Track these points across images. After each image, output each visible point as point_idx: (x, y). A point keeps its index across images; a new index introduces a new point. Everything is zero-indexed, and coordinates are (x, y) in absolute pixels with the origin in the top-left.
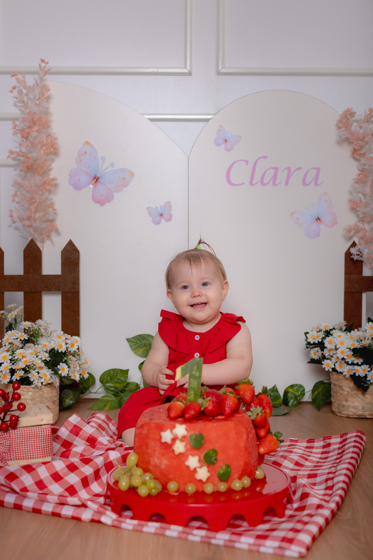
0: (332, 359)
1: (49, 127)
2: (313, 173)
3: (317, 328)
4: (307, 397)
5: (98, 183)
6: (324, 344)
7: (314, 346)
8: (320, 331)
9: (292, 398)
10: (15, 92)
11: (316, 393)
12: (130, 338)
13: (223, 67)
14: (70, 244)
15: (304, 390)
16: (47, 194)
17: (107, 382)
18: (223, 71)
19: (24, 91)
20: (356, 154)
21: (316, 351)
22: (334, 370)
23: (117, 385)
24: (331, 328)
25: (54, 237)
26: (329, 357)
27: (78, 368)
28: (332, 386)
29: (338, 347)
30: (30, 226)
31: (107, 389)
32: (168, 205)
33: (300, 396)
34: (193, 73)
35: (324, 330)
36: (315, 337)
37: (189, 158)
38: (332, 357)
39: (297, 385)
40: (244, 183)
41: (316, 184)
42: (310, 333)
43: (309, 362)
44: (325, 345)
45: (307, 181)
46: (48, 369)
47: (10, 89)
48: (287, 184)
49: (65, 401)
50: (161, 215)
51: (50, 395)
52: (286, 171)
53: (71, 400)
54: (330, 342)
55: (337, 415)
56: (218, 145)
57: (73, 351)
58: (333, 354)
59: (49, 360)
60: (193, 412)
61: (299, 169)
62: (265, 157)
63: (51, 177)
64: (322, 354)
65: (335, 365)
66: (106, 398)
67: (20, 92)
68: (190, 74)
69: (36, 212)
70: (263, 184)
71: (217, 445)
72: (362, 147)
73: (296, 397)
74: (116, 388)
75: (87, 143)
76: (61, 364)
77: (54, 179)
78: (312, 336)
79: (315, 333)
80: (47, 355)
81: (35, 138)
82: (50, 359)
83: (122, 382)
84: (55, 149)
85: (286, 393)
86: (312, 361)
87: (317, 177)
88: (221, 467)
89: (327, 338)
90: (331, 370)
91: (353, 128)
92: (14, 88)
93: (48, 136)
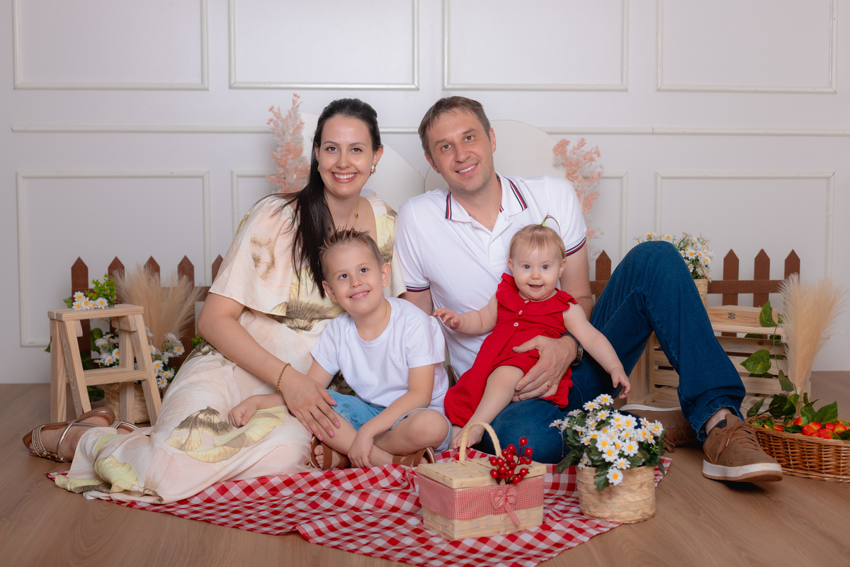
1: (302, 153)
10: (272, 123)
13: (448, 84)
18: (449, 87)
19: (281, 124)
20: (570, 176)
34: (420, 88)
37: (425, 179)
47: (268, 121)
67: (277, 125)
68: (417, 89)
72: (575, 171)
81: (291, 165)
91: (568, 154)
92: (272, 120)
93: (301, 162)
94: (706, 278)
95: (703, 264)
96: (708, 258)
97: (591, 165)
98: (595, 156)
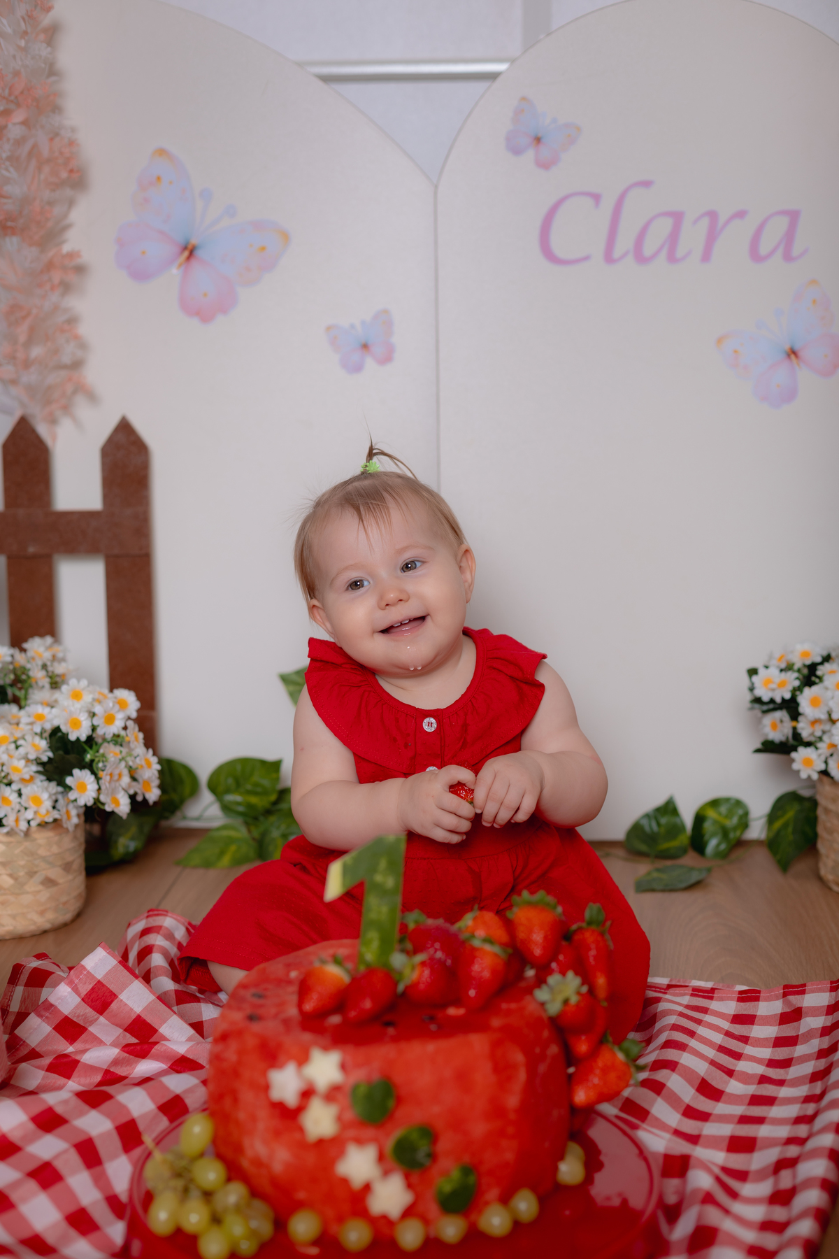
0: (820, 745)
1: (57, 109)
2: (778, 227)
3: (780, 659)
4: (757, 830)
5: (193, 262)
6: (797, 704)
7: (771, 706)
8: (789, 668)
9: (713, 835)
11: (778, 825)
12: (289, 675)
14: (125, 428)
15: (746, 814)
16: (54, 297)
17: (228, 791)
21: (778, 722)
22: (825, 773)
23: (254, 800)
24: (819, 659)
25: (82, 409)
26: (812, 739)
27: (126, 780)
28: (820, 812)
29: (835, 716)
30: (14, 382)
31: (226, 808)
32: (384, 320)
33: (735, 829)
35: (798, 665)
36: (773, 686)
37: (436, 187)
38: (820, 739)
39: (727, 800)
40: (587, 258)
41: (788, 257)
42: (762, 671)
43: (758, 751)
44: (801, 710)
45: (764, 249)
46: (46, 783)
48: (706, 256)
49: (116, 842)
50: (365, 346)
51: (55, 849)
52: (705, 222)
53: (132, 839)
54: (815, 702)
55: (830, 889)
56: (517, 151)
57: (111, 735)
58: (824, 732)
59: (49, 758)
60: (368, 1004)
61: (741, 214)
62: (647, 184)
63: (66, 248)
64: (794, 729)
65: (826, 762)
66: (225, 833)
69: (29, 342)
70: (641, 258)
71: (436, 1109)
73: (725, 832)
74: (250, 806)
75: (161, 152)
76: (76, 772)
77: (71, 255)
78: (768, 682)
79: (774, 672)
80: (43, 744)
81: (19, 142)
82: (50, 754)
83: (265, 793)
84: (71, 171)
85: (699, 819)
86: (768, 747)
87: (789, 237)
88: (446, 1173)
89: (807, 690)
90: (815, 776)
93: (54, 135)
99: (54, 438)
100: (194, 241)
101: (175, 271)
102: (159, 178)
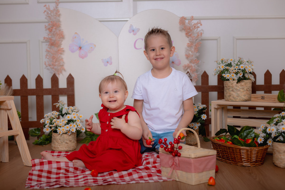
1: (60, 27)
5: (81, 50)
10: (46, 13)
12: (96, 114)
14: (70, 75)
16: (60, 55)
19: (49, 12)
20: (188, 34)
25: (64, 72)
30: (53, 68)
32: (111, 58)
37: (118, 38)
40: (141, 48)
50: (108, 62)
56: (130, 32)
63: (61, 48)
66: (86, 138)
67: (48, 13)
68: (122, 1)
69: (55, 62)
72: (189, 32)
75: (76, 33)
77: (62, 49)
81: (54, 32)
84: (62, 36)
91: (186, 24)
92: (45, 11)
93: (60, 31)
94: (251, 80)
95: (248, 72)
96: (251, 69)
97: (197, 30)
98: (199, 25)
99: (59, 77)
100: (81, 46)
101: (78, 51)
102: (76, 37)
